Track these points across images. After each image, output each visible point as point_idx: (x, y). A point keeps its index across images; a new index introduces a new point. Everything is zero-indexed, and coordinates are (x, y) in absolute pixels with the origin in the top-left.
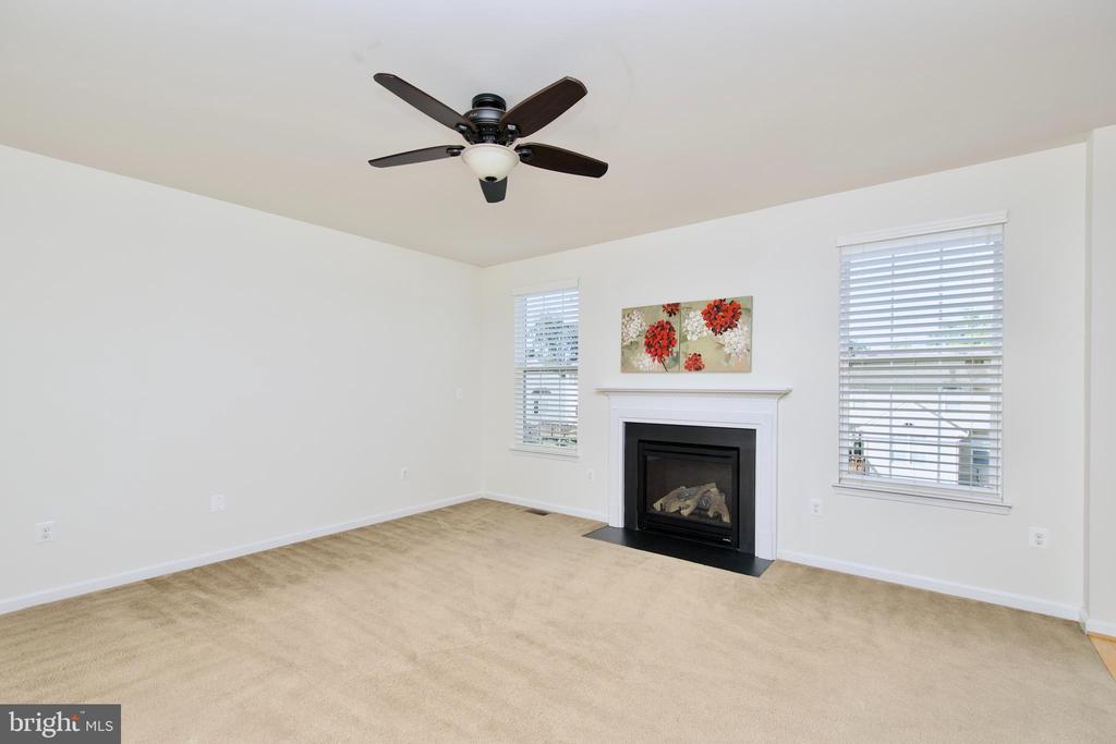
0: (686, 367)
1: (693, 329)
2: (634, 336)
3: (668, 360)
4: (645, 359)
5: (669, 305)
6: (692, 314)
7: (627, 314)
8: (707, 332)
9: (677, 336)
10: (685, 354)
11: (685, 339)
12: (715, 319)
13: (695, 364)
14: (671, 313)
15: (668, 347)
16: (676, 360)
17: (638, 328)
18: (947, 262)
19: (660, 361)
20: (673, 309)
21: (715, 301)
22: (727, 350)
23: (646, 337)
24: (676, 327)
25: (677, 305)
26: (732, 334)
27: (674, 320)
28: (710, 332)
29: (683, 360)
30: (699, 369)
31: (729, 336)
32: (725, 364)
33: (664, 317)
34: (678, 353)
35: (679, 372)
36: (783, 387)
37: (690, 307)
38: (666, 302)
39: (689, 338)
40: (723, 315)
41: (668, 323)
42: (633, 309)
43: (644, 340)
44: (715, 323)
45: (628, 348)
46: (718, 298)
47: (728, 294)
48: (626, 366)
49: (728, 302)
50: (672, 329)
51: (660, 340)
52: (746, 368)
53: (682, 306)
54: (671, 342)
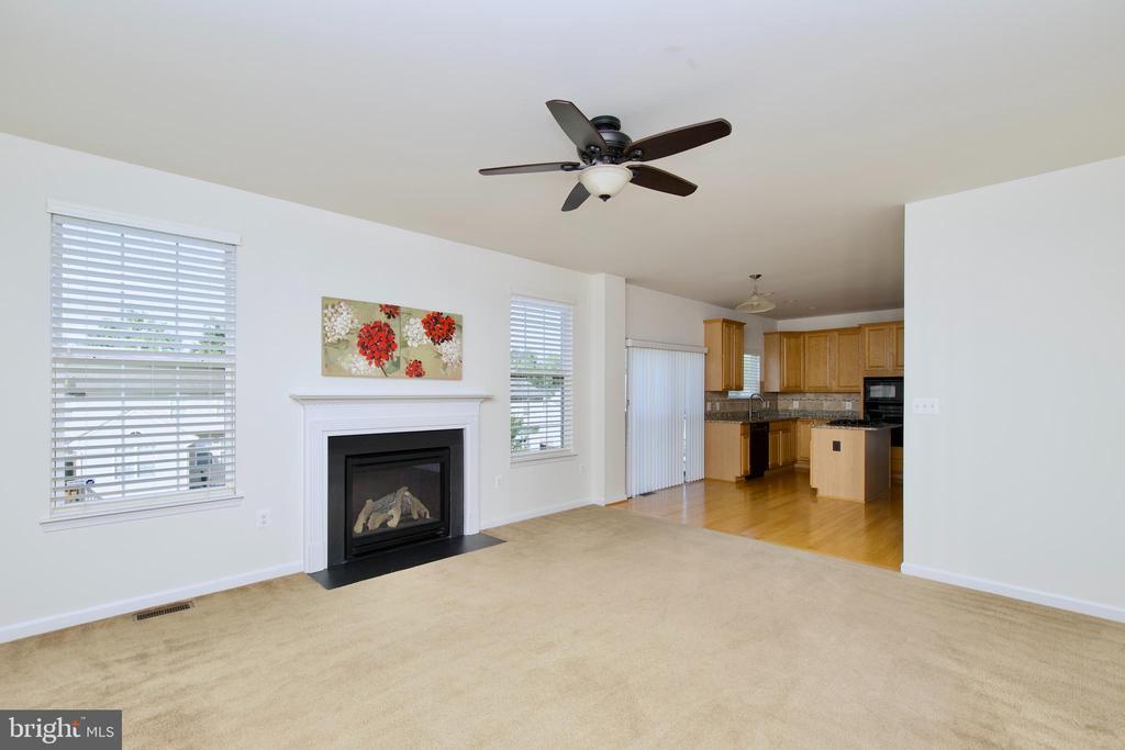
0: (407, 373)
1: (413, 335)
2: (343, 333)
3: (387, 364)
4: (361, 363)
5: (387, 306)
6: (412, 321)
7: (333, 304)
8: (427, 341)
9: (397, 341)
10: (406, 359)
11: (405, 345)
12: (434, 329)
13: (416, 370)
14: (390, 315)
15: (388, 351)
16: (397, 365)
17: (345, 324)
19: (378, 365)
20: (392, 311)
21: (434, 313)
22: (444, 359)
23: (360, 336)
24: (395, 330)
25: (396, 308)
26: (448, 346)
27: (392, 323)
28: (430, 341)
29: (404, 366)
30: (419, 375)
31: (445, 347)
32: (443, 373)
33: (383, 318)
34: (399, 358)
35: (400, 377)
36: (485, 393)
37: (411, 313)
38: (384, 302)
39: (409, 343)
40: (441, 327)
41: (386, 325)
42: (340, 301)
43: (357, 340)
44: (433, 333)
45: (333, 346)
46: (436, 311)
47: (445, 309)
48: (330, 368)
49: (444, 316)
50: (391, 332)
51: (377, 342)
52: (457, 377)
53: (402, 310)
54: (391, 346)
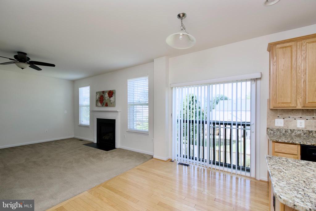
1: (106, 97)
3: (103, 104)
4: (99, 104)
6: (106, 94)
7: (97, 93)
9: (104, 99)
13: (107, 105)
17: (98, 96)
18: (139, 84)
19: (101, 104)
20: (103, 92)
22: (111, 102)
24: (104, 97)
25: (104, 91)
26: (112, 98)
27: (103, 95)
28: (109, 98)
29: (105, 104)
32: (111, 105)
33: (102, 94)
34: (104, 102)
35: (104, 107)
37: (106, 92)
39: (106, 99)
40: (111, 94)
43: (99, 99)
44: (109, 96)
45: (97, 101)
48: (97, 105)
49: (111, 91)
51: (102, 99)
52: (114, 106)
